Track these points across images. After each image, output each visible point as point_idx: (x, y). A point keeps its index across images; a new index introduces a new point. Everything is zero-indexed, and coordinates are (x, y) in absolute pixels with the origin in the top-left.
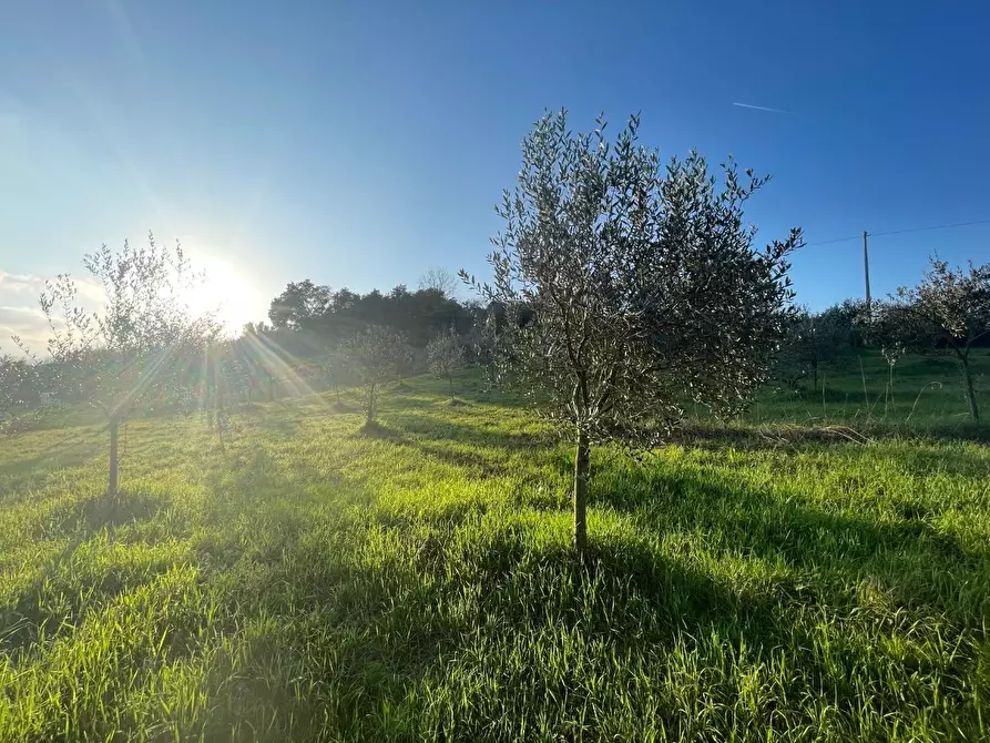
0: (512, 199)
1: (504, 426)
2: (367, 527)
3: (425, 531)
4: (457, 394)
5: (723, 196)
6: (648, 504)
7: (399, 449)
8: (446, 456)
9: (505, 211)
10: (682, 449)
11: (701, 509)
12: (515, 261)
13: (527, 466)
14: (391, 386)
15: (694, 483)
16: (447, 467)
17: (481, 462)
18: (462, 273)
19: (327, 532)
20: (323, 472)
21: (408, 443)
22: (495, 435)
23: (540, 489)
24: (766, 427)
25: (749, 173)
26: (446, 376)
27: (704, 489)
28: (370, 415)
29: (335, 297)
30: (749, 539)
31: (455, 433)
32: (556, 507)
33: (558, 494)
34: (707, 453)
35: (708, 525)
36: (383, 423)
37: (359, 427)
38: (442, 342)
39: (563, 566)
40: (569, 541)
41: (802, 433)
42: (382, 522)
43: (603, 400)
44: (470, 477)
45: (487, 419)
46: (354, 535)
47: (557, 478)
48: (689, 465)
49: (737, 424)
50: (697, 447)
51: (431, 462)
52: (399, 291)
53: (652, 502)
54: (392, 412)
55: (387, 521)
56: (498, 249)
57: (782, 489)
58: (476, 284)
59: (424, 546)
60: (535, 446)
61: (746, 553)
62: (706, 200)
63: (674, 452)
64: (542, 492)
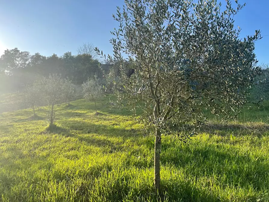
0: (122, 12)
1: (122, 125)
2: (48, 181)
3: (79, 181)
4: (99, 109)
5: (225, 12)
6: (191, 163)
7: (67, 139)
8: (92, 142)
9: (118, 18)
10: (208, 135)
11: (216, 165)
12: (124, 43)
13: (133, 146)
14: (63, 105)
15: (213, 152)
16: (92, 147)
17: (110, 144)
18: (96, 49)
19: (26, 185)
20: (25, 152)
21: (72, 136)
22: (118, 130)
23: (139, 157)
24: (248, 124)
25: (236, 2)
26: (93, 100)
27: (218, 155)
28: (52, 121)
29: (32, 57)
30: (238, 179)
31: (97, 130)
32: (147, 166)
33: (148, 160)
34: (220, 137)
35: (219, 173)
36: (58, 125)
37: (45, 127)
38: (90, 82)
39: (149, 196)
40: (152, 183)
41: (265, 127)
42: (56, 178)
43: (168, 113)
44: (105, 152)
45: (114, 122)
46: (41, 185)
47: (148, 151)
48: (211, 143)
49: (235, 122)
50: (216, 134)
51: (84, 146)
52: (67, 55)
53: (193, 162)
54: (64, 119)
55: (59, 177)
56: (115, 37)
57: (254, 154)
58: (104, 55)
59: (78, 189)
60: (138, 135)
61: (236, 185)
62: (217, 14)
63: (205, 137)
64: (140, 159)
